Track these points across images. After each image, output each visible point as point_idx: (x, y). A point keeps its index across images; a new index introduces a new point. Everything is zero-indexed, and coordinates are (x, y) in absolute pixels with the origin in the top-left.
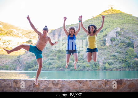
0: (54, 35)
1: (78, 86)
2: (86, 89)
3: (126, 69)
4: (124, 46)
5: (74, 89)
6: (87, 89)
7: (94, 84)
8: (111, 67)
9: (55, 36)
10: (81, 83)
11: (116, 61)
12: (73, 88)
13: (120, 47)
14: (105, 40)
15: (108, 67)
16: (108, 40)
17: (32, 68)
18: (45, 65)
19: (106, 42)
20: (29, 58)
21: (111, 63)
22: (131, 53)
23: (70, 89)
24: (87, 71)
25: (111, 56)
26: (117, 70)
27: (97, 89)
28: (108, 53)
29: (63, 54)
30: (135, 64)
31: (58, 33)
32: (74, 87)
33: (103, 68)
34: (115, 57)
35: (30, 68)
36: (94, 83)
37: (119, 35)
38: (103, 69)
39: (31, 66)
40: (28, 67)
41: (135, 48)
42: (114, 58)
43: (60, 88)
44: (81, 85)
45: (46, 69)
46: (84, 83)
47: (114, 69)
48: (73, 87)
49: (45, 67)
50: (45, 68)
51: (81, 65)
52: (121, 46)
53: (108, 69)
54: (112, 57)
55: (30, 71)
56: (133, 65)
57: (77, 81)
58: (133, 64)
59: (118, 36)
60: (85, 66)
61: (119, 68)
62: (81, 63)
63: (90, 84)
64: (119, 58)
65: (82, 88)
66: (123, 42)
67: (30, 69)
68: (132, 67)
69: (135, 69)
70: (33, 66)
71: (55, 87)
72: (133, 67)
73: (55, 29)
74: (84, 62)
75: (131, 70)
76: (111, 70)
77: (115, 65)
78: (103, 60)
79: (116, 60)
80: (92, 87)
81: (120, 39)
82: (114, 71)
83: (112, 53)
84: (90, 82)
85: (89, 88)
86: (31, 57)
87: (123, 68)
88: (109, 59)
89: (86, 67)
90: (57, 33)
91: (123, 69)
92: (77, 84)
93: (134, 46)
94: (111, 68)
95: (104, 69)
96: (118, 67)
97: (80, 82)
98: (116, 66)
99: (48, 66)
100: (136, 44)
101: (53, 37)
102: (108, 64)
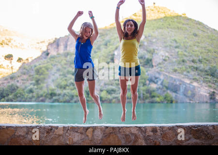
8: (110, 97)
9: (59, 48)
14: (114, 55)
15: (105, 97)
16: (118, 55)
17: (6, 98)
18: (23, 94)
19: (115, 59)
20: (6, 82)
21: (113, 90)
24: (75, 102)
30: (147, 93)
31: (64, 42)
35: (4, 97)
39: (5, 95)
40: (2, 96)
41: (155, 68)
45: (24, 99)
47: (114, 100)
49: (23, 95)
50: (22, 98)
51: (68, 93)
53: (105, 100)
55: (3, 101)
56: (143, 94)
58: (145, 93)
60: (73, 94)
62: (69, 91)
67: (3, 99)
68: (142, 97)
69: (147, 101)
73: (60, 38)
75: (140, 102)
76: (110, 101)
77: (117, 94)
78: (101, 86)
82: (114, 103)
86: (9, 80)
88: (112, 85)
89: (75, 97)
90: (62, 44)
93: (154, 64)
94: (109, 99)
99: (27, 94)
100: (157, 61)
101: (57, 50)
102: (107, 92)
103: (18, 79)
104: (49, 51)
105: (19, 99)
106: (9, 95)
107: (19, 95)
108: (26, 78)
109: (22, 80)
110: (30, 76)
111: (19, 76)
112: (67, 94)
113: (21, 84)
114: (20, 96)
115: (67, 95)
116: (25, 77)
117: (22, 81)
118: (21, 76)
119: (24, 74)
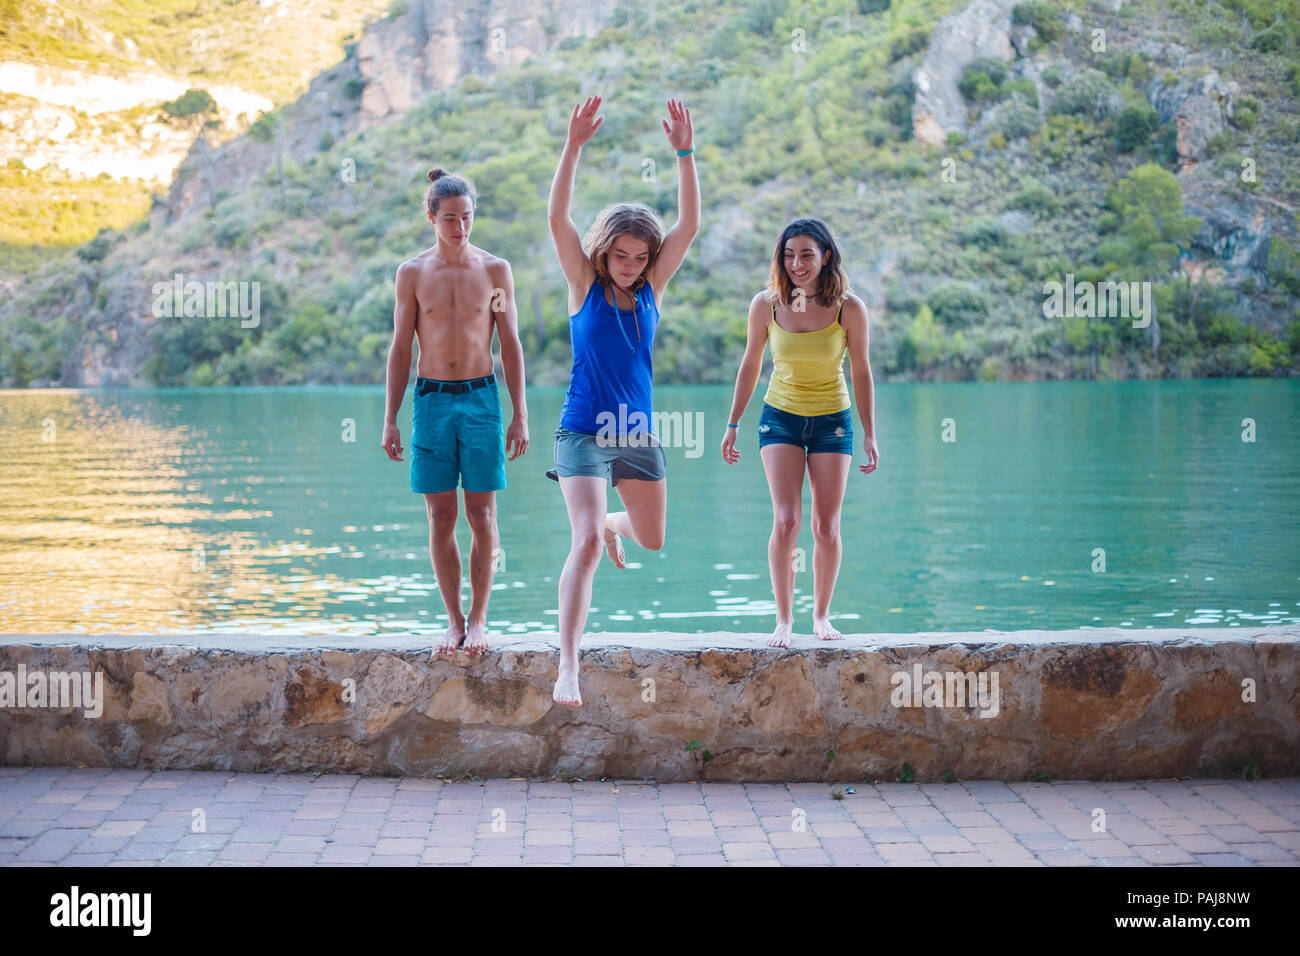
0: (424, 35)
1: (713, 711)
2: (779, 737)
3: (1104, 363)
4: (1086, 142)
5: (671, 737)
6: (794, 737)
7: (860, 691)
8: (962, 342)
9: (433, 48)
10: (735, 678)
11: (1009, 291)
12: (665, 726)
13: (1047, 152)
14: (910, 91)
15: (935, 343)
16: (936, 92)
17: (227, 361)
19: (917, 113)
20: (191, 261)
21: (968, 306)
22: (1145, 217)
23: (631, 738)
25: (963, 243)
26: (1017, 368)
27: (889, 735)
28: (939, 210)
29: (518, 225)
30: (1182, 318)
31: (462, 16)
32: (676, 717)
33: (894, 353)
34: (996, 250)
35: (210, 356)
36: (860, 678)
37: (1045, 36)
38: (892, 363)
39: (214, 343)
40: (185, 350)
41: (1188, 170)
42: (986, 258)
43: (537, 728)
44: (741, 697)
46: (762, 677)
47: (990, 363)
48: (657, 718)
49: (344, 344)
51: (683, 323)
52: (1055, 147)
53: (936, 363)
54: (973, 252)
56: (1164, 326)
57: (698, 659)
58: (1170, 318)
59: (1033, 50)
60: (717, 332)
61: (1040, 356)
62: (685, 311)
63: (818, 691)
64: (1041, 264)
65: (748, 721)
66: (1080, 108)
67: (203, 371)
68: (1157, 342)
69: (1188, 363)
70: (232, 344)
71: (488, 715)
72: (1164, 341)
74: (710, 296)
75: (1144, 370)
76: (967, 370)
77: (995, 325)
78: (885, 280)
79: (1014, 278)
80: (841, 714)
81: (1053, 82)
82: (993, 378)
83: (970, 209)
84: (819, 672)
85: (811, 724)
86: (213, 253)
87: (1070, 350)
88: (945, 270)
89: (731, 348)
90: (449, 25)
91: (1077, 362)
92: (703, 690)
93: (1183, 148)
94: (960, 357)
95: (901, 368)
96: (1023, 340)
97: (726, 672)
98: (1007, 334)
100: (1198, 131)
101: (417, 61)
102: (937, 312)
103: (270, 245)
104: (367, 70)
105: (319, 364)
106: (240, 342)
107: (318, 341)
108: (313, 238)
109: (295, 249)
110: (337, 225)
111: (266, 228)
112: (679, 330)
113: (295, 272)
114: (321, 350)
115: (680, 339)
116: (304, 231)
117: (297, 259)
118: (280, 223)
119: (298, 213)
